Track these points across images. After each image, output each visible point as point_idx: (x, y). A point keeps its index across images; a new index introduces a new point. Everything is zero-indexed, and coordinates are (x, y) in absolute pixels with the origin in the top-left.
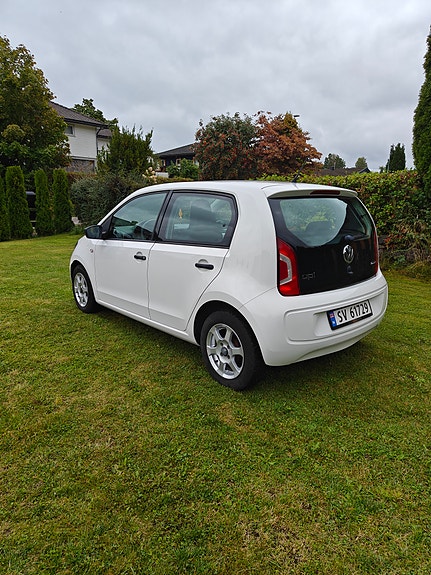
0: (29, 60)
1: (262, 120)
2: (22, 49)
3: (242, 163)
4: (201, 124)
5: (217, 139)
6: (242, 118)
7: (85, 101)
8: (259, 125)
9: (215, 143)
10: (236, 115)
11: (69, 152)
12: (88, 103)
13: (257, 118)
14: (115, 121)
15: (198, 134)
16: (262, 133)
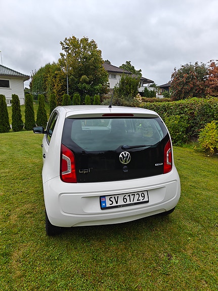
0: (95, 46)
1: (213, 65)
2: (93, 42)
3: (196, 90)
4: (175, 70)
5: (183, 77)
6: (200, 64)
7: (127, 62)
8: (211, 68)
9: (181, 80)
10: (196, 63)
11: (109, 87)
12: (128, 63)
13: (210, 64)
14: (140, 71)
15: (173, 75)
16: (211, 72)
